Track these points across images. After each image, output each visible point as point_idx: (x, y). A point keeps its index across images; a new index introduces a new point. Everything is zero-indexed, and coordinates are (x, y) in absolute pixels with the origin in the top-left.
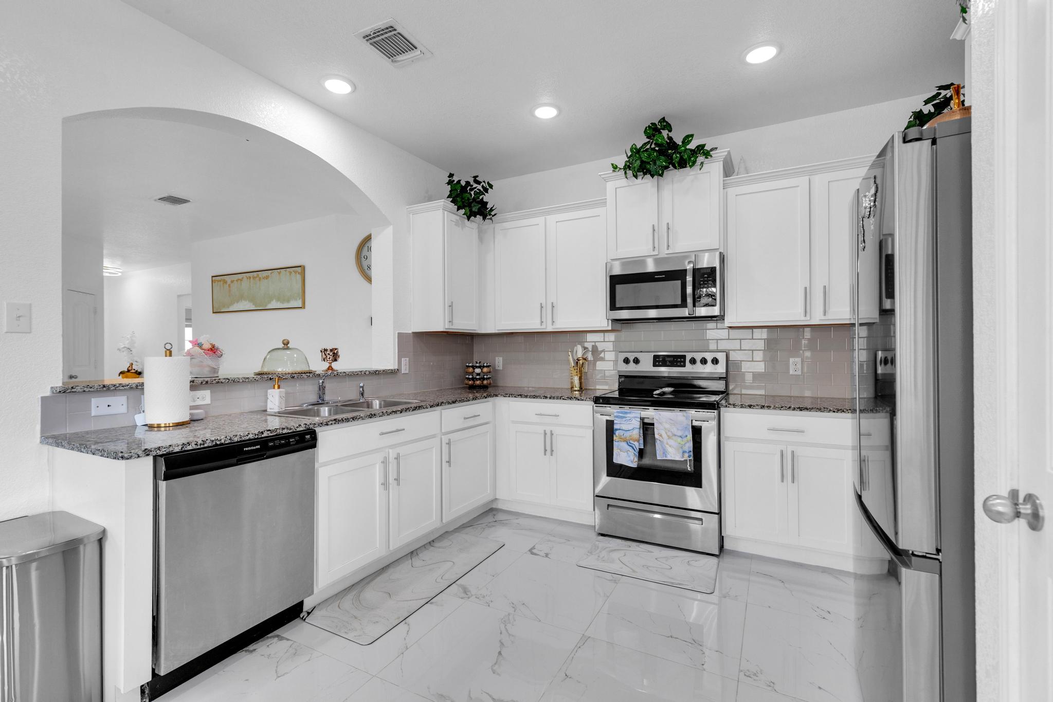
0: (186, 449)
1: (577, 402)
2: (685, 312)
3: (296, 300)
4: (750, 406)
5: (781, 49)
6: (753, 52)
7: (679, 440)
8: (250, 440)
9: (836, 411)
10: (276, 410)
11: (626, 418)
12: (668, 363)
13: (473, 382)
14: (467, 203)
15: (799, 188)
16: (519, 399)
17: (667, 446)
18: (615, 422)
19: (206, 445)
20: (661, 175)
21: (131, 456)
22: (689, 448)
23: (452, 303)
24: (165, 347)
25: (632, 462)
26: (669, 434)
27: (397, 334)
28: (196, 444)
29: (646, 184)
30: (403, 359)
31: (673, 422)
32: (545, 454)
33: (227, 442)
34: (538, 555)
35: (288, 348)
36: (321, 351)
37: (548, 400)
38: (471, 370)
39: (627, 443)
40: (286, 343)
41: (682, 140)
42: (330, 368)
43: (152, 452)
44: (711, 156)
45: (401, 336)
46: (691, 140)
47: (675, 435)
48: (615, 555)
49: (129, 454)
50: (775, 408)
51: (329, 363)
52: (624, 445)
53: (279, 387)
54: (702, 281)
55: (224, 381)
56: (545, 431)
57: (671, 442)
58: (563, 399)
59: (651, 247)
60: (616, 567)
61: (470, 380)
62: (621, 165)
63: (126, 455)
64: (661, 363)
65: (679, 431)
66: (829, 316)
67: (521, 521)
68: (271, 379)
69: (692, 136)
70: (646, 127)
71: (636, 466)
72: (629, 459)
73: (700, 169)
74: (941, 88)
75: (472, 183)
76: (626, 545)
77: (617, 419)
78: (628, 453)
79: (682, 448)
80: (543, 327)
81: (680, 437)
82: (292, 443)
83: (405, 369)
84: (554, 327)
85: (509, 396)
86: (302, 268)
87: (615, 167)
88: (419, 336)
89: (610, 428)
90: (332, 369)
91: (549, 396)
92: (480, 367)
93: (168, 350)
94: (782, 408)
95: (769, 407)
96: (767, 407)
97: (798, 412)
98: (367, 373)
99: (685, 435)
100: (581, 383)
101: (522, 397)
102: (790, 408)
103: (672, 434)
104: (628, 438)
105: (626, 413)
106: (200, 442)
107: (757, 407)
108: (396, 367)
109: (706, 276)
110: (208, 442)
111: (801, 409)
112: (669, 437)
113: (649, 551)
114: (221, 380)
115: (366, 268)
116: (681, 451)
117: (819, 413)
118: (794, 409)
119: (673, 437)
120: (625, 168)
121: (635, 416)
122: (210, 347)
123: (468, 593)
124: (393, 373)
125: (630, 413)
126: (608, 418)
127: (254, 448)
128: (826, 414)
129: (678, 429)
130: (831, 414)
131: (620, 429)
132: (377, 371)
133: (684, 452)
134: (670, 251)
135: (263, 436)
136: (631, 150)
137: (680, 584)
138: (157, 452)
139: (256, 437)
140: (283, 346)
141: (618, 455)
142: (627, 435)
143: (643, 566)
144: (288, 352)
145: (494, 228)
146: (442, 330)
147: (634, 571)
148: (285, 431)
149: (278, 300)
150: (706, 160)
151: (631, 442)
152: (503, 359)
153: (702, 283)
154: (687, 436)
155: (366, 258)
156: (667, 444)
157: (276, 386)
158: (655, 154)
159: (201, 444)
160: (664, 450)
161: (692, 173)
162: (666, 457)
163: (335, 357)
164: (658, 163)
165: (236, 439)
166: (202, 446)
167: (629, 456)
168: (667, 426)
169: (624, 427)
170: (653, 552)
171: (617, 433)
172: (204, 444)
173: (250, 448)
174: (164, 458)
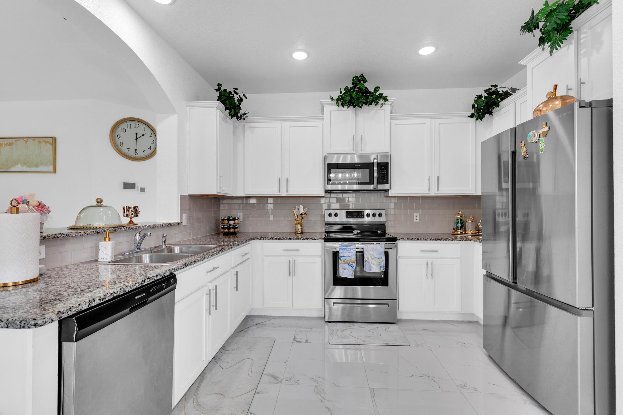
0: (91, 306)
1: (312, 240)
2: (371, 187)
3: (46, 165)
4: (412, 239)
5: (437, 48)
6: (423, 48)
7: (378, 260)
8: (137, 289)
9: (452, 240)
10: (109, 259)
11: (347, 249)
12: (354, 216)
13: (228, 230)
14: (233, 106)
15: (426, 125)
16: (271, 240)
17: (371, 264)
18: (340, 252)
19: (107, 299)
20: (361, 107)
21: (45, 322)
22: (384, 264)
23: (222, 175)
24: (11, 204)
25: (351, 275)
26: (373, 257)
27: (180, 196)
28: (100, 300)
29: (349, 111)
30: (183, 214)
31: (374, 250)
32: (290, 276)
33: (122, 293)
34: (302, 342)
35: (101, 206)
36: (124, 208)
37: (292, 241)
38: (226, 222)
39: (348, 265)
40: (99, 202)
41: (374, 89)
42: (131, 222)
43: (65, 314)
44: (388, 101)
45: (182, 197)
46: (379, 90)
47: (376, 258)
48: (347, 333)
49: (42, 320)
50: (424, 240)
51: (130, 218)
52: (346, 265)
53: (109, 240)
54: (381, 170)
55: (60, 236)
56: (290, 260)
57: (374, 262)
58: (302, 239)
59: (352, 148)
60: (352, 340)
61: (226, 229)
62: (336, 97)
63: (39, 322)
64: (350, 216)
65: (377, 255)
66: (440, 192)
67: (272, 321)
68: (98, 233)
69: (379, 87)
70: (354, 78)
71: (353, 278)
72: (349, 274)
73: (381, 107)
74: (492, 86)
75: (233, 93)
76: (347, 326)
77: (341, 250)
78: (349, 270)
79: (379, 265)
80: (279, 193)
81: (379, 258)
82: (164, 287)
83: (184, 223)
84: (287, 194)
85: (263, 239)
86: (54, 140)
87: (332, 98)
88: (192, 197)
89: (336, 255)
90: (133, 223)
91: (292, 238)
92: (232, 220)
93: (14, 206)
94: (427, 239)
95: (421, 239)
96: (420, 239)
97: (435, 241)
98: (164, 225)
99: (381, 257)
100: (302, 229)
101: (273, 239)
102: (431, 239)
103: (374, 257)
104: (348, 261)
105: (347, 246)
106: (103, 297)
107: (415, 240)
108: (179, 221)
109: (383, 167)
110: (108, 295)
111: (436, 240)
112: (372, 259)
113: (362, 327)
114: (57, 235)
115: (119, 144)
116: (379, 267)
117: (445, 241)
118: (433, 240)
119: (375, 259)
120: (338, 100)
121: (352, 248)
122: (38, 204)
123: (278, 379)
124: (178, 224)
125: (349, 246)
126: (335, 250)
127: (141, 296)
128: (447, 242)
129: (377, 254)
130: (450, 241)
131: (343, 256)
132: (169, 224)
133: (381, 267)
134: (363, 152)
135: (145, 284)
136: (345, 89)
137: (392, 343)
138: (69, 313)
139: (140, 286)
140: (97, 203)
141: (343, 272)
142: (348, 259)
143: (366, 337)
144: (102, 209)
145: (244, 126)
146: (215, 194)
147: (364, 341)
148: (158, 278)
149: (24, 164)
150: (385, 102)
151: (351, 263)
152: (243, 215)
153: (381, 171)
154: (382, 258)
155: (119, 136)
156: (372, 263)
157: (107, 239)
158: (360, 94)
159: (103, 299)
160: (370, 266)
161: (375, 109)
162: (371, 271)
163: (136, 213)
164: (361, 100)
165: (127, 290)
166: (104, 301)
167: (350, 272)
168: (371, 253)
169: (346, 255)
170: (364, 327)
171: (342, 259)
172: (105, 298)
173: (138, 297)
174: (76, 318)
